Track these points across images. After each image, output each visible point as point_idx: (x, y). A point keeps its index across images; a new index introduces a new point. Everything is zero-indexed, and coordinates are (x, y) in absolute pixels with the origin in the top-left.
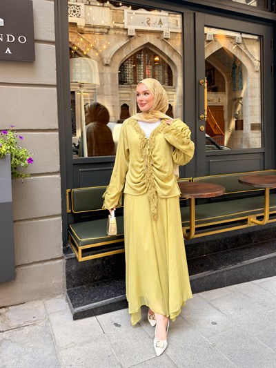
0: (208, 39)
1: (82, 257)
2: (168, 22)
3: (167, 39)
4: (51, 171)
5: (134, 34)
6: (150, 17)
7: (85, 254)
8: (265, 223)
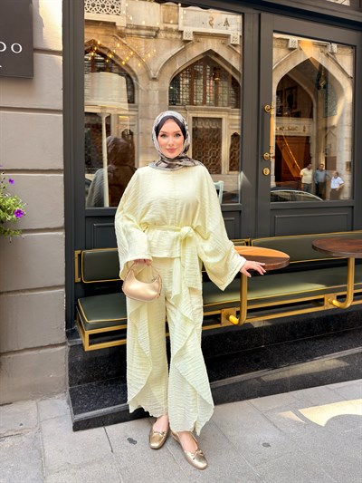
0: (290, 46)
1: (90, 344)
2: (238, 23)
3: (235, 45)
4: (51, 227)
5: (191, 38)
8: (348, 305)
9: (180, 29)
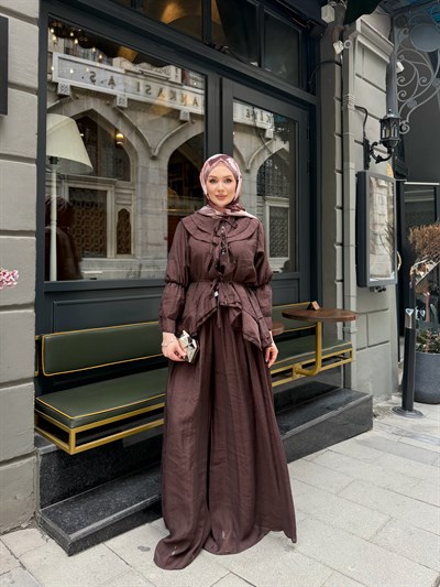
0: (182, 117)
1: (77, 445)
2: (125, 84)
3: (122, 108)
4: (20, 302)
5: (68, 93)
6: (94, 70)
7: (81, 440)
8: (317, 372)
9: (54, 80)
